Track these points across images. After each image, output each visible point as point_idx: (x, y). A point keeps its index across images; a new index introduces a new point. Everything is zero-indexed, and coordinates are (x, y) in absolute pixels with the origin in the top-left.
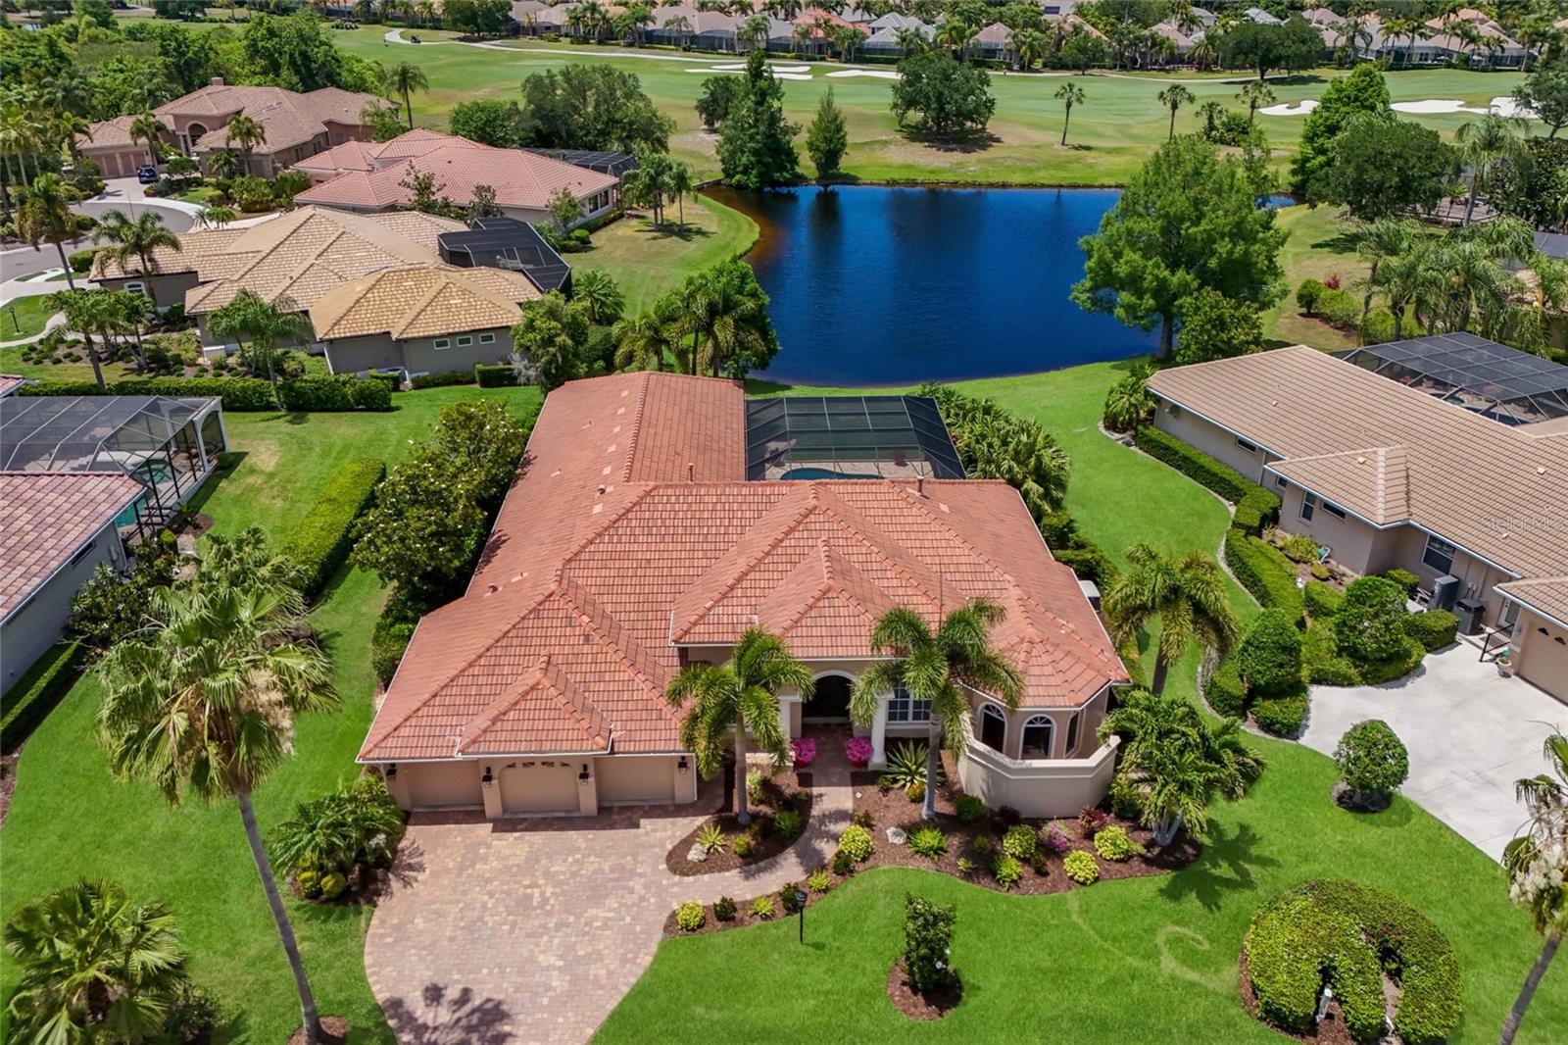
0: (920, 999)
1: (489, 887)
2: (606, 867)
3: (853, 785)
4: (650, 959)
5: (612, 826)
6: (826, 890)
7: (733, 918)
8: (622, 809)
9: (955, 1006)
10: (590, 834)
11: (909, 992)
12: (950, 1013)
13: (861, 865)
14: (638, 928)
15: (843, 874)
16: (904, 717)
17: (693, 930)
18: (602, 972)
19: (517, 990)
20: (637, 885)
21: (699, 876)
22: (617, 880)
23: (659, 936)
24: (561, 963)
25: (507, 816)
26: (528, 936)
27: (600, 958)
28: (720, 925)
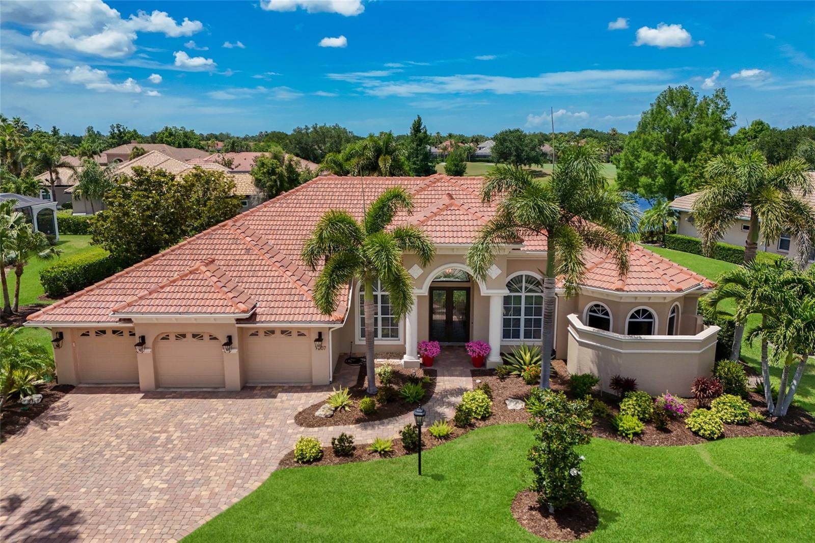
0: (552, 522)
1: (119, 432)
2: (237, 421)
3: (472, 377)
4: (259, 484)
5: (252, 397)
6: (446, 437)
7: (352, 455)
8: (263, 388)
9: (594, 529)
10: (230, 401)
11: (539, 516)
12: (587, 537)
13: (482, 423)
14: (254, 462)
15: (464, 427)
16: (516, 335)
17: (309, 462)
18: (205, 493)
19: (109, 505)
20: (263, 434)
21: (324, 428)
22: (245, 429)
23: (273, 467)
24: (165, 486)
25: (159, 390)
26: (140, 465)
27: (208, 481)
28: (337, 460)
